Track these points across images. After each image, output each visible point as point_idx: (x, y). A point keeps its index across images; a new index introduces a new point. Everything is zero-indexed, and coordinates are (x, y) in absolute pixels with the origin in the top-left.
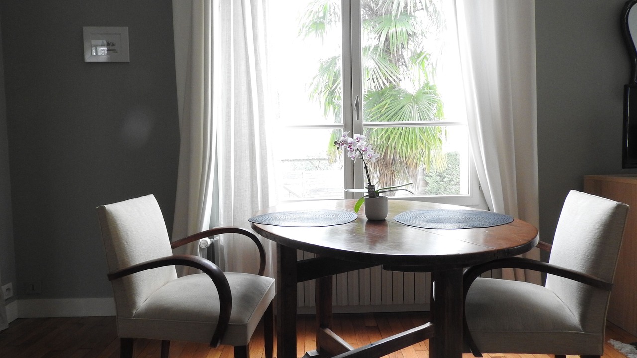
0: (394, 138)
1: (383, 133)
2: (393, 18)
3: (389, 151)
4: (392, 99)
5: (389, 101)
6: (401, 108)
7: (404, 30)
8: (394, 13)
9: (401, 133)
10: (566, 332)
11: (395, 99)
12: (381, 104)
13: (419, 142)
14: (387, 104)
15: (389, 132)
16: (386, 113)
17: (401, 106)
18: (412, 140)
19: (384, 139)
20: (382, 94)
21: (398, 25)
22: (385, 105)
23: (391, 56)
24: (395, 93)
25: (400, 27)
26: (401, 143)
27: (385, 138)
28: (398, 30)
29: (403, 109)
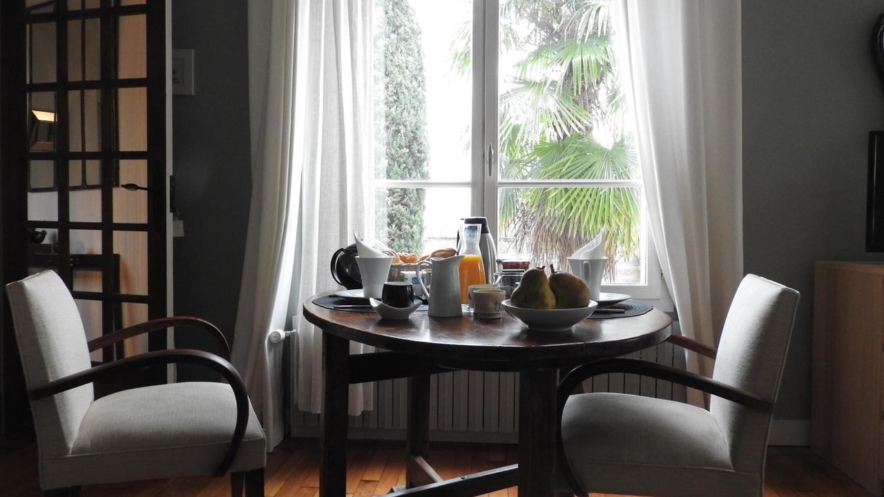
0: (578, 208)
1: (563, 200)
2: (578, 42)
3: (571, 226)
4: (576, 154)
5: (572, 157)
6: (590, 167)
7: (593, 58)
8: (580, 35)
9: (588, 201)
10: (709, 470)
11: (582, 155)
12: (561, 161)
13: (614, 215)
14: (570, 161)
15: (571, 200)
16: (568, 173)
17: (589, 164)
18: (604, 212)
19: (564, 209)
20: (564, 148)
21: (585, 52)
22: (568, 161)
23: (575, 94)
24: (581, 146)
25: (588, 55)
26: (587, 215)
27: (566, 209)
28: (585, 58)
29: (593, 168)
